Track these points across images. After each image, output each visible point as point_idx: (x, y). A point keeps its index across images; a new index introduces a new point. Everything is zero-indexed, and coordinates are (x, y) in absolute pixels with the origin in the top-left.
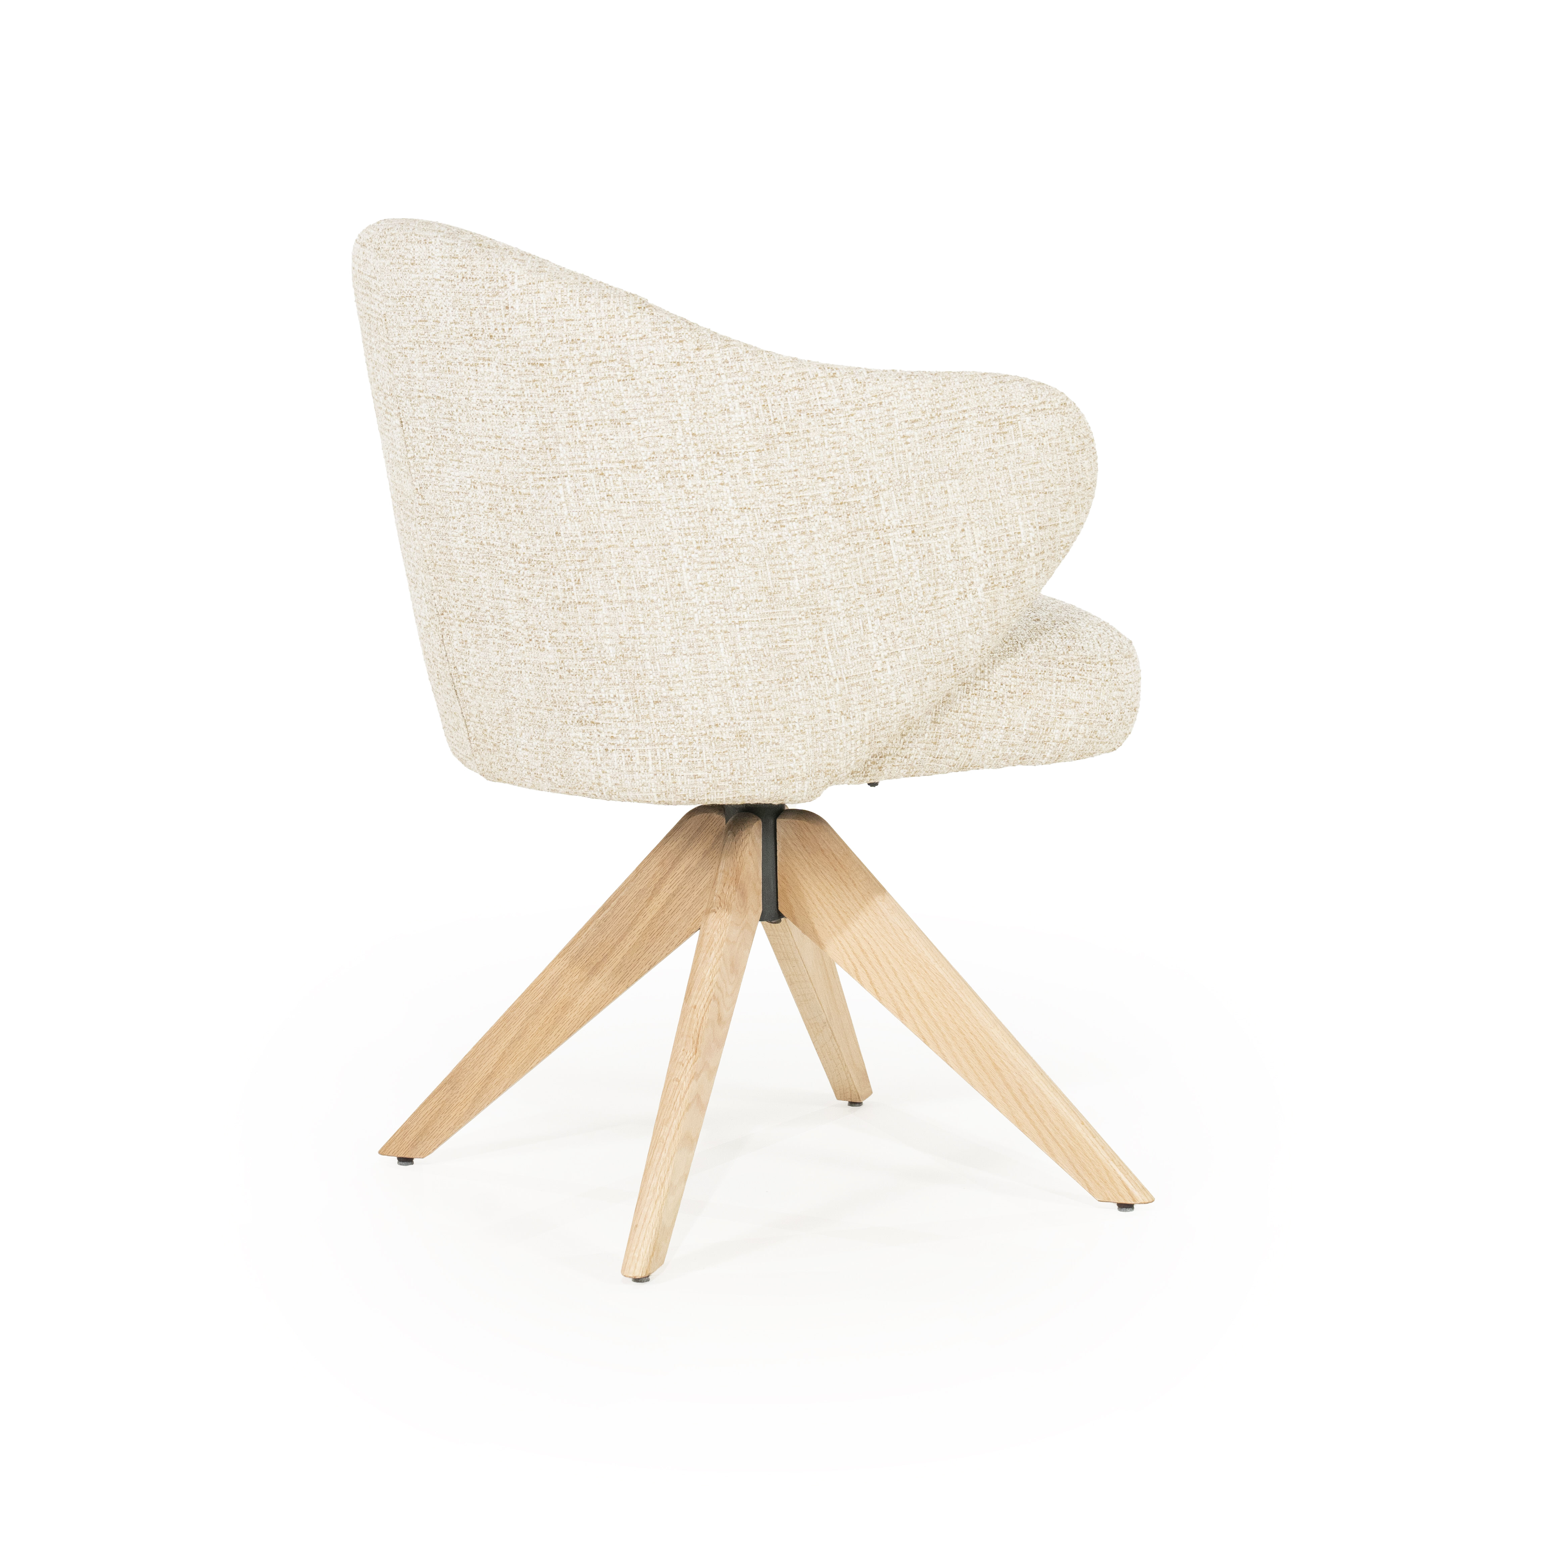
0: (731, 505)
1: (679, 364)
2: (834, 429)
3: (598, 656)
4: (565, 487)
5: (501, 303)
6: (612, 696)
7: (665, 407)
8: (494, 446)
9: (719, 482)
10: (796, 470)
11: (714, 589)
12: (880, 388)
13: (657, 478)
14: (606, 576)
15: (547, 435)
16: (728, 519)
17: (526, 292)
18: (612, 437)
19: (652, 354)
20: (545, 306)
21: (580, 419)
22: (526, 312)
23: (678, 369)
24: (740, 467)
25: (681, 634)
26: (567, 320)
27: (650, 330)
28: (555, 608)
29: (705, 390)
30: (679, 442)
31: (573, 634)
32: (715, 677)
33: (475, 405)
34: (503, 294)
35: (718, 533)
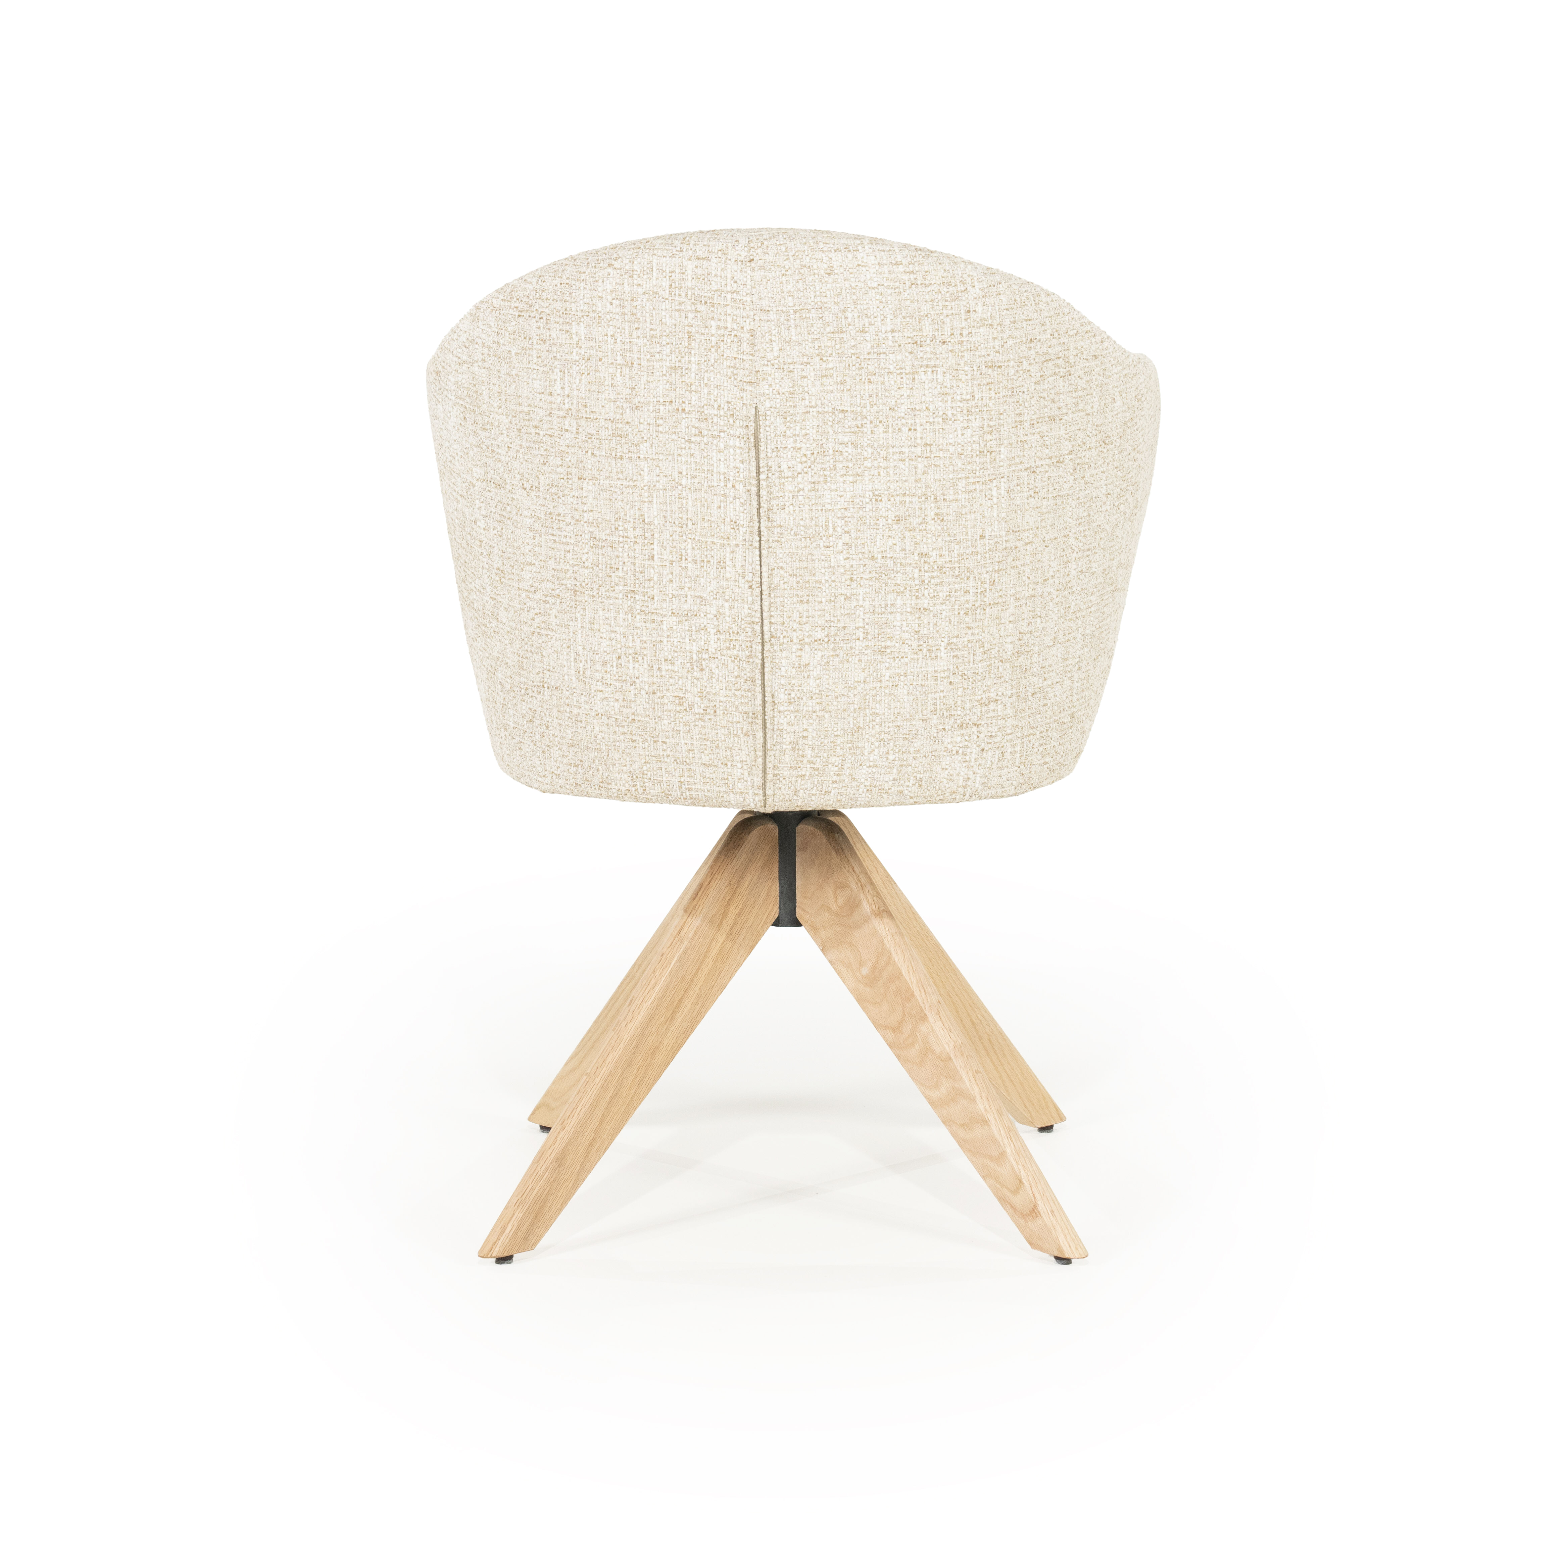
0: (1103, 492)
1: (1096, 357)
3: (996, 655)
4: (998, 488)
5: (962, 307)
6: (1000, 694)
7: (1085, 400)
8: (920, 455)
9: (1102, 469)
11: (1085, 576)
13: (1071, 471)
14: (1019, 573)
15: (991, 438)
16: (1101, 506)
17: (988, 295)
18: (1047, 434)
19: (1082, 349)
20: (1007, 307)
21: (1026, 419)
22: (989, 314)
23: (1095, 362)
25: (1061, 623)
26: (1026, 320)
28: (962, 612)
29: (1107, 381)
30: (1088, 433)
31: (976, 637)
32: (1071, 662)
33: (903, 415)
34: (964, 298)
35: (1094, 520)
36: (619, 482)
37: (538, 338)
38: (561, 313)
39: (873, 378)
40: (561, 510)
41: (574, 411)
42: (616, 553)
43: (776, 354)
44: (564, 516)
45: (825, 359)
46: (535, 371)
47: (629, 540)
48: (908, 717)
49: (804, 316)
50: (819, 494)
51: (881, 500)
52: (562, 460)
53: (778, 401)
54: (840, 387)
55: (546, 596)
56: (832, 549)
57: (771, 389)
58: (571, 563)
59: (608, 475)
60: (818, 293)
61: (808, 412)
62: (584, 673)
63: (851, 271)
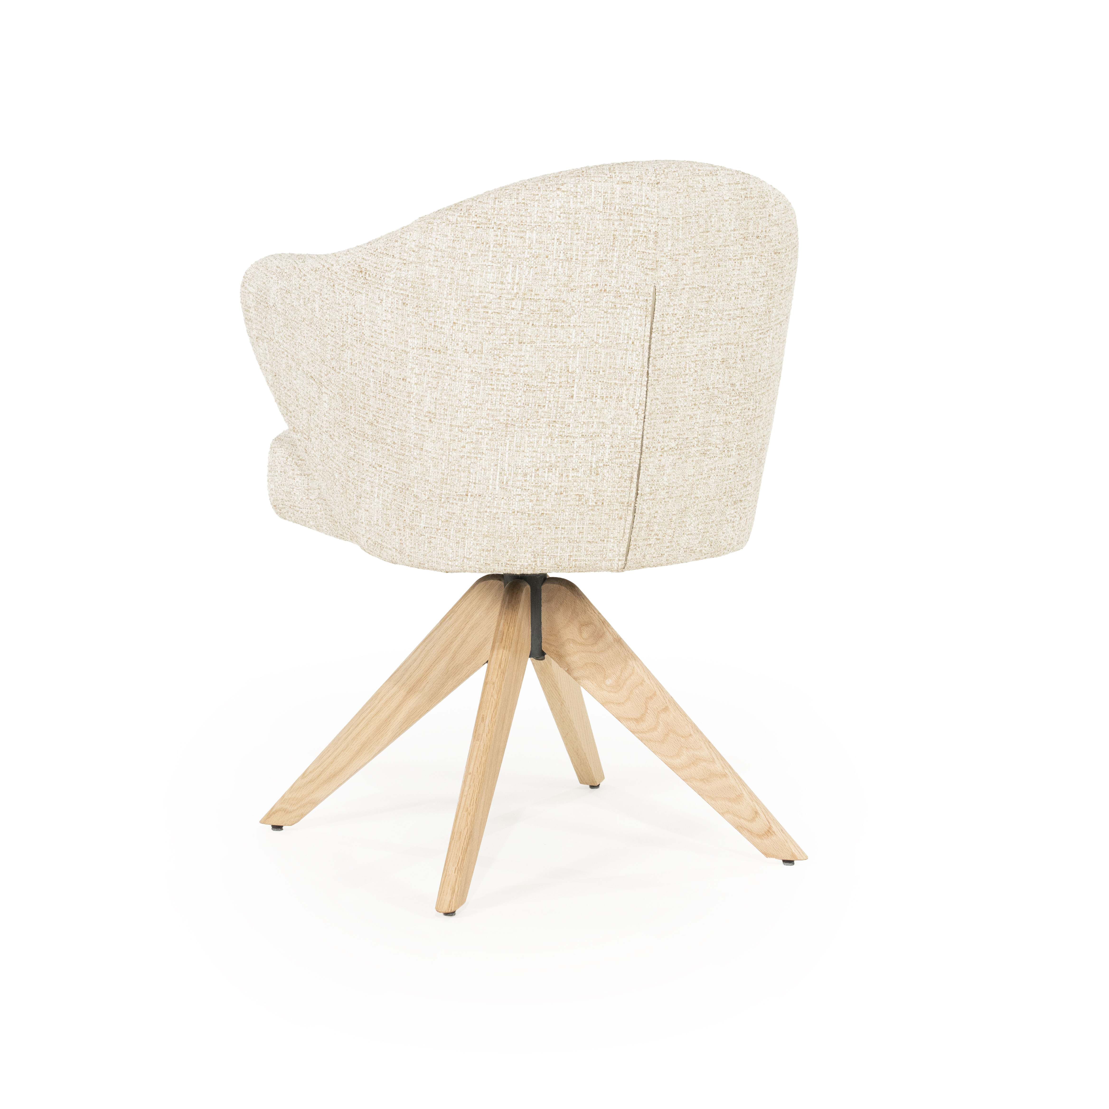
4: (770, 336)
5: (768, 212)
8: (738, 315)
22: (778, 216)
28: (745, 424)
33: (733, 288)
34: (768, 206)
36: (552, 344)
37: (495, 243)
38: (517, 224)
39: (721, 263)
40: (501, 367)
41: (521, 294)
42: (544, 395)
43: (669, 249)
44: (503, 371)
45: (696, 251)
46: (489, 267)
47: (555, 385)
48: (712, 498)
49: (688, 221)
50: (683, 346)
51: (716, 348)
52: (506, 330)
53: (668, 281)
54: (703, 270)
55: (479, 429)
56: (687, 383)
57: (665, 273)
58: (506, 404)
59: (543, 339)
60: (697, 205)
61: (684, 289)
62: (507, 483)
63: (715, 189)
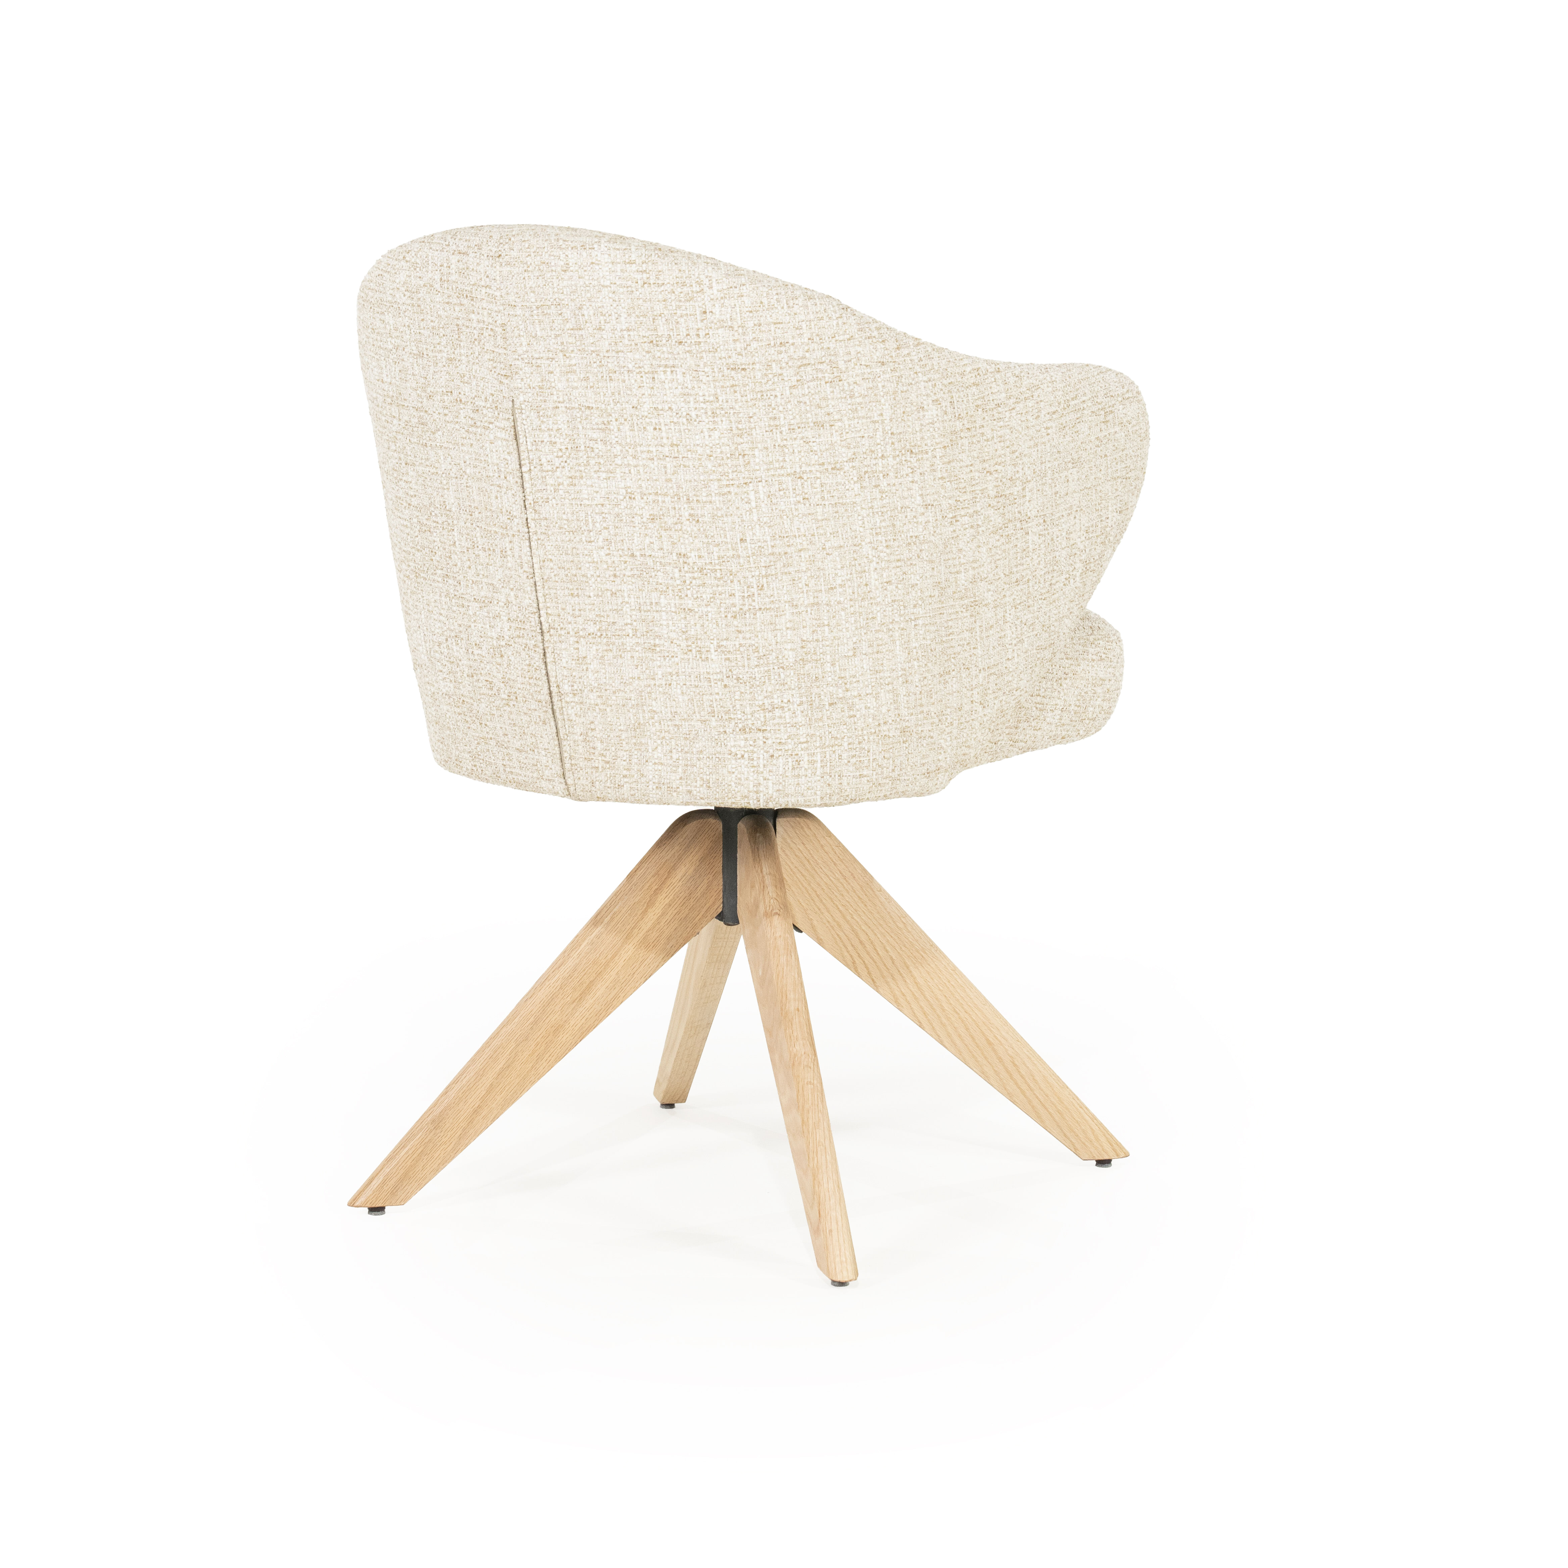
0: (918, 502)
1: (883, 364)
2: (1002, 423)
3: (775, 661)
4: (756, 492)
5: (697, 308)
6: (785, 701)
7: (869, 407)
8: (668, 455)
9: (911, 479)
10: (971, 465)
11: (897, 587)
12: (1031, 381)
13: (855, 479)
14: (794, 580)
15: (742, 441)
16: (915, 517)
17: (727, 296)
18: (814, 439)
19: (859, 355)
20: (750, 309)
21: (782, 423)
22: (728, 316)
23: (883, 368)
24: (928, 464)
25: (863, 634)
26: (775, 323)
27: (856, 331)
28: (729, 615)
29: (905, 388)
30: (878, 441)
31: (749, 641)
32: (889, 675)
33: (646, 414)
34: (699, 299)
35: (905, 531)
36: (428, 469)
39: (613, 376)
42: (433, 538)
43: (525, 349)
45: (567, 355)
47: (439, 525)
48: (685, 716)
49: (545, 312)
50: (577, 489)
51: (634, 498)
53: (530, 395)
54: (584, 383)
56: (593, 544)
57: (523, 383)
60: (556, 290)
61: (557, 407)
63: (585, 269)
